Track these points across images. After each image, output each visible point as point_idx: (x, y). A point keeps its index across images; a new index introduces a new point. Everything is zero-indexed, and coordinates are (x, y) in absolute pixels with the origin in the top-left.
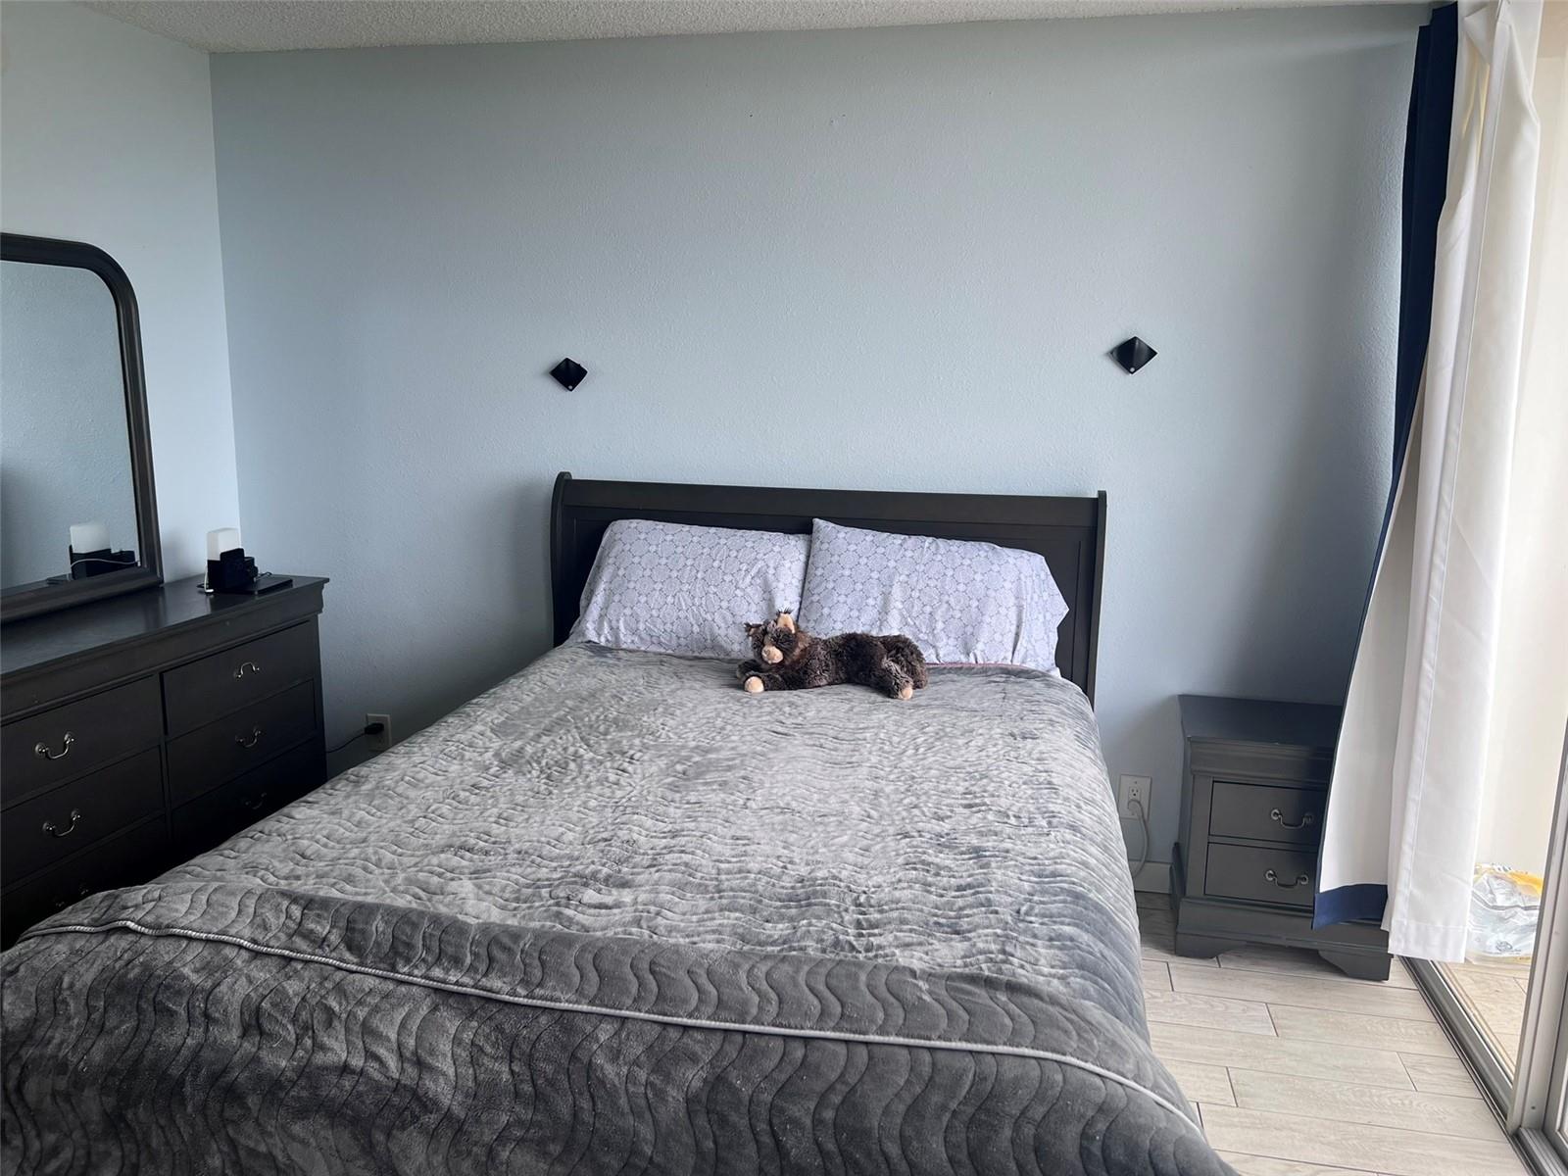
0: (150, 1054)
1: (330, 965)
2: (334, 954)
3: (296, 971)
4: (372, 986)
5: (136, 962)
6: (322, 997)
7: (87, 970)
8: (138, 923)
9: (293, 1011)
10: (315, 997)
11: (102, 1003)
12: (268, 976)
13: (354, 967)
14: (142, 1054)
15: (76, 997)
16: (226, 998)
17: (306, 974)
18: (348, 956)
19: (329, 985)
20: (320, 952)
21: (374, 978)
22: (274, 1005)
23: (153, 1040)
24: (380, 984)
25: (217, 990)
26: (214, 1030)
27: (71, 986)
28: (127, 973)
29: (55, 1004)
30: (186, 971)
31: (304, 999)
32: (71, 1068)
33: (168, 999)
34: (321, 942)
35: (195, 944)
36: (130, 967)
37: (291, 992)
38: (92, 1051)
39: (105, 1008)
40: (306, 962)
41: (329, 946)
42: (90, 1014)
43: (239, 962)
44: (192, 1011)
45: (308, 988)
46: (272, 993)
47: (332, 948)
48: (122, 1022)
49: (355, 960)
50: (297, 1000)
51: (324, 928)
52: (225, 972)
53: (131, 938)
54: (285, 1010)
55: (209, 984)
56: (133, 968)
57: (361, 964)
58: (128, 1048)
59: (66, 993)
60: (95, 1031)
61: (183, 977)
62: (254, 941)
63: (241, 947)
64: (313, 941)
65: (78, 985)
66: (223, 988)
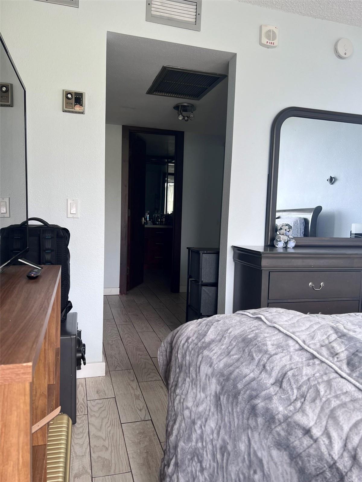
0: (235, 373)
1: (332, 368)
2: (338, 363)
3: (314, 364)
4: (348, 390)
5: (254, 332)
6: (318, 383)
7: (238, 329)
8: (266, 318)
9: (300, 383)
10: (314, 381)
11: (235, 343)
12: (300, 360)
13: (344, 375)
14: (233, 371)
15: (229, 337)
16: (276, 362)
17: (317, 367)
18: (345, 367)
19: (325, 378)
20: (331, 359)
21: (353, 386)
22: (294, 375)
23: (241, 367)
24: (355, 391)
25: (275, 356)
26: (264, 375)
27: (230, 333)
28: (249, 335)
29: (222, 337)
30: (269, 343)
31: (309, 379)
32: (213, 365)
33: (255, 351)
34: (334, 354)
35: (280, 334)
36: (251, 333)
37: (304, 373)
38: (221, 361)
39: (235, 346)
40: (322, 362)
41: (338, 358)
42: (229, 346)
43: (292, 349)
44: (260, 361)
45: (314, 375)
46: (297, 369)
47: (339, 360)
48: (236, 354)
49: (348, 371)
50: (305, 378)
51: (341, 348)
52: (283, 350)
53: (260, 323)
54: (297, 381)
55: (273, 353)
56: (252, 334)
57: (349, 375)
58: (231, 366)
59: (228, 334)
60: (226, 353)
61: (265, 345)
62: (304, 342)
63: (297, 342)
64: (332, 353)
65: (232, 333)
66: (278, 357)
